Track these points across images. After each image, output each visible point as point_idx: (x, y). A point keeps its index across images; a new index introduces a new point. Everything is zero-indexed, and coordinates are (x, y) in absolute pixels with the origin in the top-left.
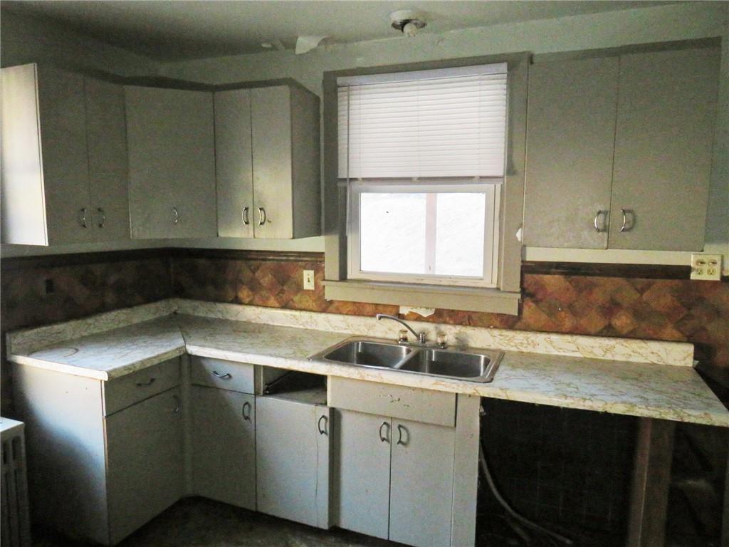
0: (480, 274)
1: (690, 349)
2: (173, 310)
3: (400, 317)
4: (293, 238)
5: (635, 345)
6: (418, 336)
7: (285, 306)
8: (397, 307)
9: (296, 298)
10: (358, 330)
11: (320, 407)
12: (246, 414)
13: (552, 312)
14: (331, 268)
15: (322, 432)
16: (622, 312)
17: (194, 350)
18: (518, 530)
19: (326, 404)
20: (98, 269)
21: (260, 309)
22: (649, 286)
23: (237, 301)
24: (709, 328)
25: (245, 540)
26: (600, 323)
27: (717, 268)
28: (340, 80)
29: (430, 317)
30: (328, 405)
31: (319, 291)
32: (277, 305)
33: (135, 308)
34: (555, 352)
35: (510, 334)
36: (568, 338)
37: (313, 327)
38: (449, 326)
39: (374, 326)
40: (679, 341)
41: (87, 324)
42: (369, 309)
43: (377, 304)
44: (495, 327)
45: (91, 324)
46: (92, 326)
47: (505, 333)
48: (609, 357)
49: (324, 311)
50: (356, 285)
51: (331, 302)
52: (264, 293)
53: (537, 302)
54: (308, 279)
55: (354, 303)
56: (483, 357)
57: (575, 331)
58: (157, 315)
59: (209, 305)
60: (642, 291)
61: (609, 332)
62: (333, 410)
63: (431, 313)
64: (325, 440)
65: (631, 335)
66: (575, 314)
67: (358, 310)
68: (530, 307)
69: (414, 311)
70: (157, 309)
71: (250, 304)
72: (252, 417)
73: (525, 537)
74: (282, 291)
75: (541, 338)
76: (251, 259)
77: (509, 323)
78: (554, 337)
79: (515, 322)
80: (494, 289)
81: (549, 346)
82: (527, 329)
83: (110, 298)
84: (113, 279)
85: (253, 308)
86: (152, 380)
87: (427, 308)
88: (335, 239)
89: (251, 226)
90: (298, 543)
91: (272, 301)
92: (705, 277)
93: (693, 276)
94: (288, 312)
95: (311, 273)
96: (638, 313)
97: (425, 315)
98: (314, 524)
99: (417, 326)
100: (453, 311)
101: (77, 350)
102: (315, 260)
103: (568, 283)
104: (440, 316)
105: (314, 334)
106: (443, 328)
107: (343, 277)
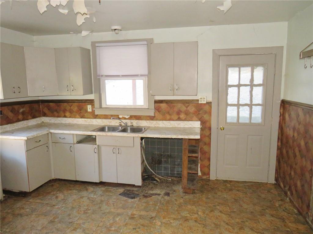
0: (142, 104)
1: (199, 122)
2: (42, 121)
3: (119, 118)
4: (83, 95)
5: (186, 122)
6: (125, 124)
7: (82, 117)
8: (118, 116)
9: (86, 115)
10: (106, 123)
11: (94, 145)
12: (71, 150)
13: (164, 115)
14: (97, 104)
15: (95, 153)
16: (182, 113)
17: (52, 131)
18: (157, 179)
19: (96, 144)
20: (16, 107)
21: (73, 119)
22: (189, 106)
23: (65, 117)
24: (204, 116)
25: (73, 189)
26: (177, 117)
27: (205, 100)
28: (97, 45)
29: (128, 118)
30: (97, 144)
31: (93, 112)
32: (80, 117)
33: (29, 120)
34: (164, 126)
35: (152, 121)
36: (168, 121)
37: (92, 123)
38: (134, 120)
39: (111, 122)
40: (197, 121)
41: (14, 125)
42: (109, 117)
43: (112, 115)
44: (148, 120)
45: (15, 126)
46: (16, 126)
47: (150, 121)
48: (179, 126)
49: (95, 118)
50: (105, 109)
51: (97, 115)
52: (74, 113)
53: (159, 112)
54: (89, 108)
55: (105, 115)
56: (143, 128)
57: (170, 120)
58: (37, 123)
59: (55, 119)
60: (187, 107)
61: (179, 119)
62: (98, 146)
63: (129, 117)
64: (96, 155)
65: (185, 120)
66: (170, 115)
67: (106, 117)
68: (157, 113)
69: (123, 116)
70: (37, 121)
71: (70, 117)
72: (73, 151)
73: (158, 180)
74: (81, 113)
75: (160, 122)
76: (69, 102)
77: (152, 118)
78: (164, 122)
79: (153, 118)
80: (147, 109)
81: (163, 124)
82: (157, 120)
83: (20, 117)
84: (21, 110)
85: (71, 119)
86: (40, 141)
87: (128, 115)
88: (98, 95)
89: (69, 91)
90: (90, 188)
91: (78, 116)
92: (203, 102)
93: (200, 102)
94: (83, 119)
95: (90, 106)
96: (187, 113)
97: (127, 118)
98: (95, 181)
99: (124, 121)
100: (135, 116)
101: (13, 133)
102: (91, 102)
103: (167, 106)
104: (131, 117)
105: (92, 125)
106: (132, 121)
107: (101, 107)
